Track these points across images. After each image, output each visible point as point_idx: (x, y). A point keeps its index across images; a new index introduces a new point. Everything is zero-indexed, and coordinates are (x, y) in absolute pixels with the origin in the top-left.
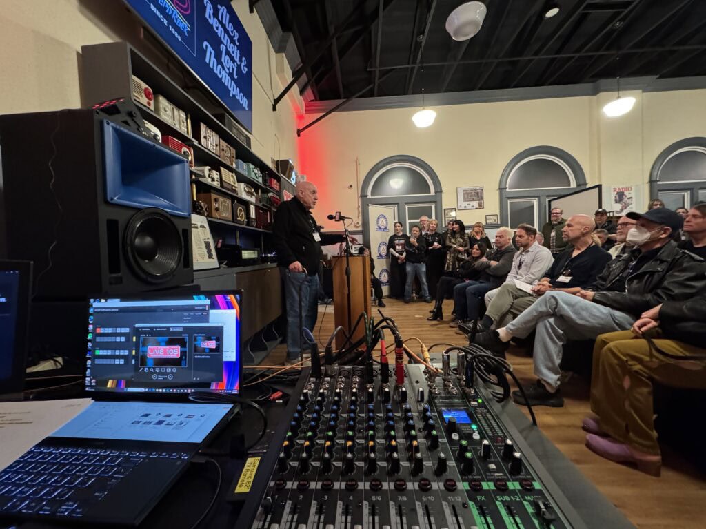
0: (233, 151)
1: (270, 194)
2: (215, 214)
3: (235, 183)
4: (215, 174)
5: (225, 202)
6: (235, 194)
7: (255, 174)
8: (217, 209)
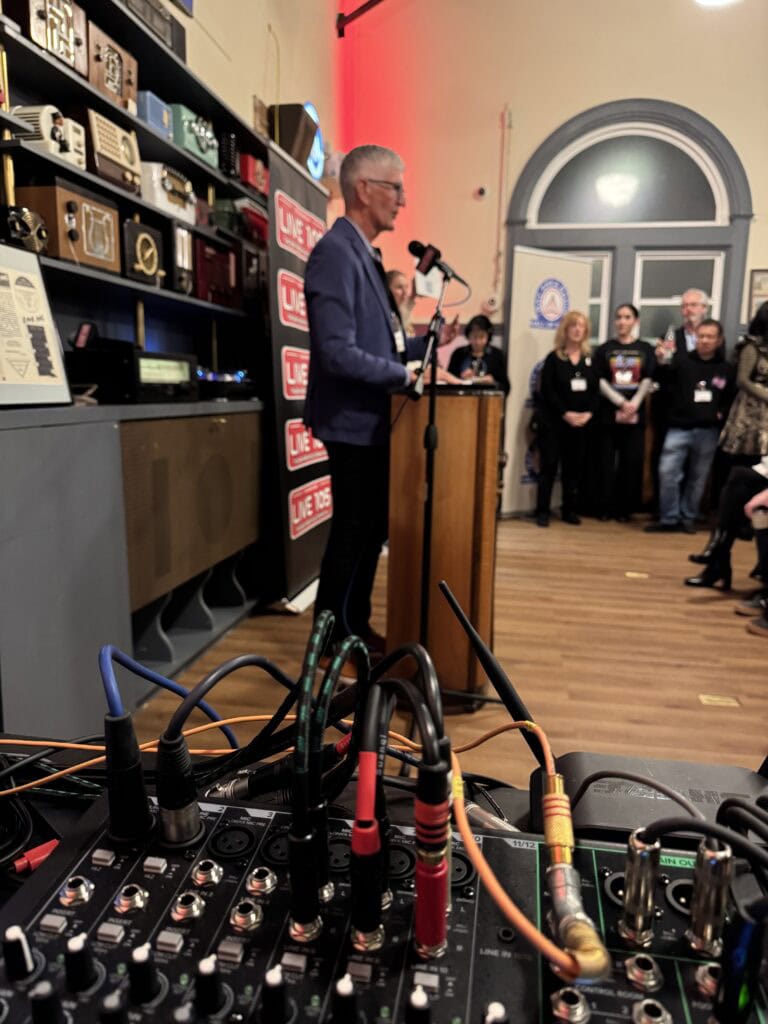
0: (131, 64)
1: (242, 203)
2: (66, 248)
3: (132, 163)
4: (71, 130)
5: (99, 216)
6: (131, 196)
7: (197, 138)
8: (73, 235)
